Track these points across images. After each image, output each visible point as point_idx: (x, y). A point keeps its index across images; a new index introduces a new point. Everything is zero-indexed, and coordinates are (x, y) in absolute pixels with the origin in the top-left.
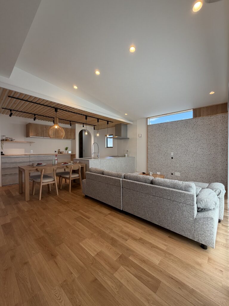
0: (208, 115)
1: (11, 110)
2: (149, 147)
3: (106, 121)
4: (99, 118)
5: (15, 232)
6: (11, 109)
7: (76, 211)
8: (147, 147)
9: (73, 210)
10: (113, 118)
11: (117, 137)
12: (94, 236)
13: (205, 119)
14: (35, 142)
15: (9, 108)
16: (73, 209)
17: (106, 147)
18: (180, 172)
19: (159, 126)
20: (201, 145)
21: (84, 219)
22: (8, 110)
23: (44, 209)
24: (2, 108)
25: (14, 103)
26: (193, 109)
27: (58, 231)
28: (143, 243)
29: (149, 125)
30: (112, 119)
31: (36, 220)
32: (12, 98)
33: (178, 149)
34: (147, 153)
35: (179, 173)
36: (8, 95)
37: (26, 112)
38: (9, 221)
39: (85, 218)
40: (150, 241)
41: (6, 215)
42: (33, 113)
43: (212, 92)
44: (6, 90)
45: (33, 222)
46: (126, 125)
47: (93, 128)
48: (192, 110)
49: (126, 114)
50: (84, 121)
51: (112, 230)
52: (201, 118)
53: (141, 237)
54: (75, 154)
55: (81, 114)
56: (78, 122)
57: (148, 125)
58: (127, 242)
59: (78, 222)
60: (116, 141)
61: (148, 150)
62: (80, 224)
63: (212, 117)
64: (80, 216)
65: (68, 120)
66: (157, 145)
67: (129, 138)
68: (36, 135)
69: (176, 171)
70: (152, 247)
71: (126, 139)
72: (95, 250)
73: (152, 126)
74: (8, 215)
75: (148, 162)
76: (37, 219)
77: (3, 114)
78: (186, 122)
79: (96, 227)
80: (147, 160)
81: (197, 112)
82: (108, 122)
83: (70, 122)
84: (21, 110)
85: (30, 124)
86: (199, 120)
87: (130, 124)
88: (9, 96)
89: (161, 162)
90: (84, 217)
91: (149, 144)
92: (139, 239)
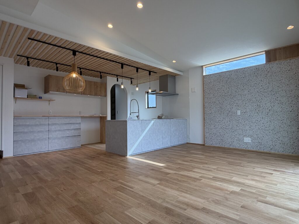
0: (286, 58)
1: (28, 58)
2: (206, 105)
3: (147, 70)
4: (138, 66)
5: (40, 200)
6: (28, 56)
7: (113, 181)
8: (204, 105)
9: (111, 180)
10: (157, 67)
11: (162, 92)
12: (143, 205)
13: (282, 64)
14: (55, 100)
15: (26, 55)
16: (109, 178)
17: (147, 107)
18: (251, 136)
19: (220, 76)
20: (279, 98)
21: (126, 189)
22: (24, 58)
23: (72, 179)
24: (18, 55)
25: (33, 48)
26: (265, 51)
27: (95, 201)
28: (208, 213)
29: (206, 75)
30: (155, 68)
31: (65, 190)
32: (33, 41)
33: (247, 105)
34: (204, 113)
35: (250, 139)
36: (28, 37)
37: (46, 60)
38: (30, 191)
39: (128, 188)
40: (216, 211)
41: (26, 184)
42: (54, 61)
43: (290, 26)
44: (28, 29)
45: (61, 191)
46: (174, 76)
47: (129, 81)
48: (264, 53)
49: (174, 61)
50: (119, 71)
51: (165, 199)
52: (277, 62)
53: (205, 207)
54: (106, 117)
55: (115, 62)
56: (110, 74)
57: (204, 76)
58: (186, 211)
59: (118, 192)
60: (160, 98)
61: (205, 109)
62: (121, 193)
63: (292, 61)
64: (121, 186)
65: (97, 71)
66: (217, 102)
67: (178, 94)
68: (57, 90)
69: (245, 136)
70: (220, 217)
71: (175, 94)
72: (146, 219)
73: (209, 76)
74: (27, 185)
75: (205, 125)
76: (65, 188)
77: (17, 64)
78: (257, 69)
79: (143, 196)
80: (204, 122)
81: (271, 55)
82: (150, 72)
83: (100, 73)
84: (40, 58)
85: (49, 75)
86: (275, 65)
87: (180, 75)
88: (29, 39)
89: (224, 124)
90: (125, 187)
91: (206, 101)
92: (202, 209)
